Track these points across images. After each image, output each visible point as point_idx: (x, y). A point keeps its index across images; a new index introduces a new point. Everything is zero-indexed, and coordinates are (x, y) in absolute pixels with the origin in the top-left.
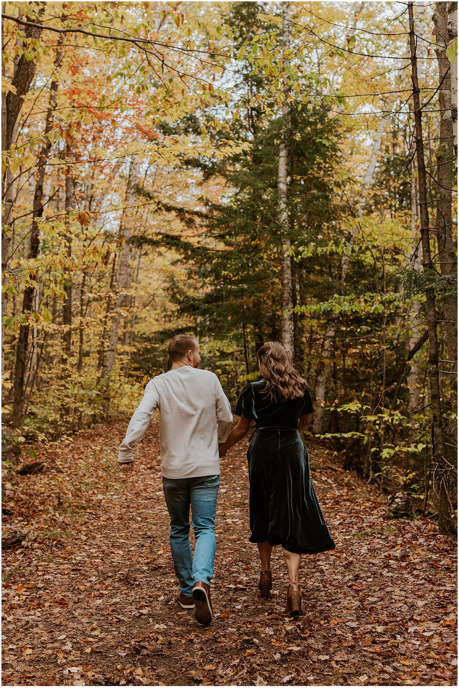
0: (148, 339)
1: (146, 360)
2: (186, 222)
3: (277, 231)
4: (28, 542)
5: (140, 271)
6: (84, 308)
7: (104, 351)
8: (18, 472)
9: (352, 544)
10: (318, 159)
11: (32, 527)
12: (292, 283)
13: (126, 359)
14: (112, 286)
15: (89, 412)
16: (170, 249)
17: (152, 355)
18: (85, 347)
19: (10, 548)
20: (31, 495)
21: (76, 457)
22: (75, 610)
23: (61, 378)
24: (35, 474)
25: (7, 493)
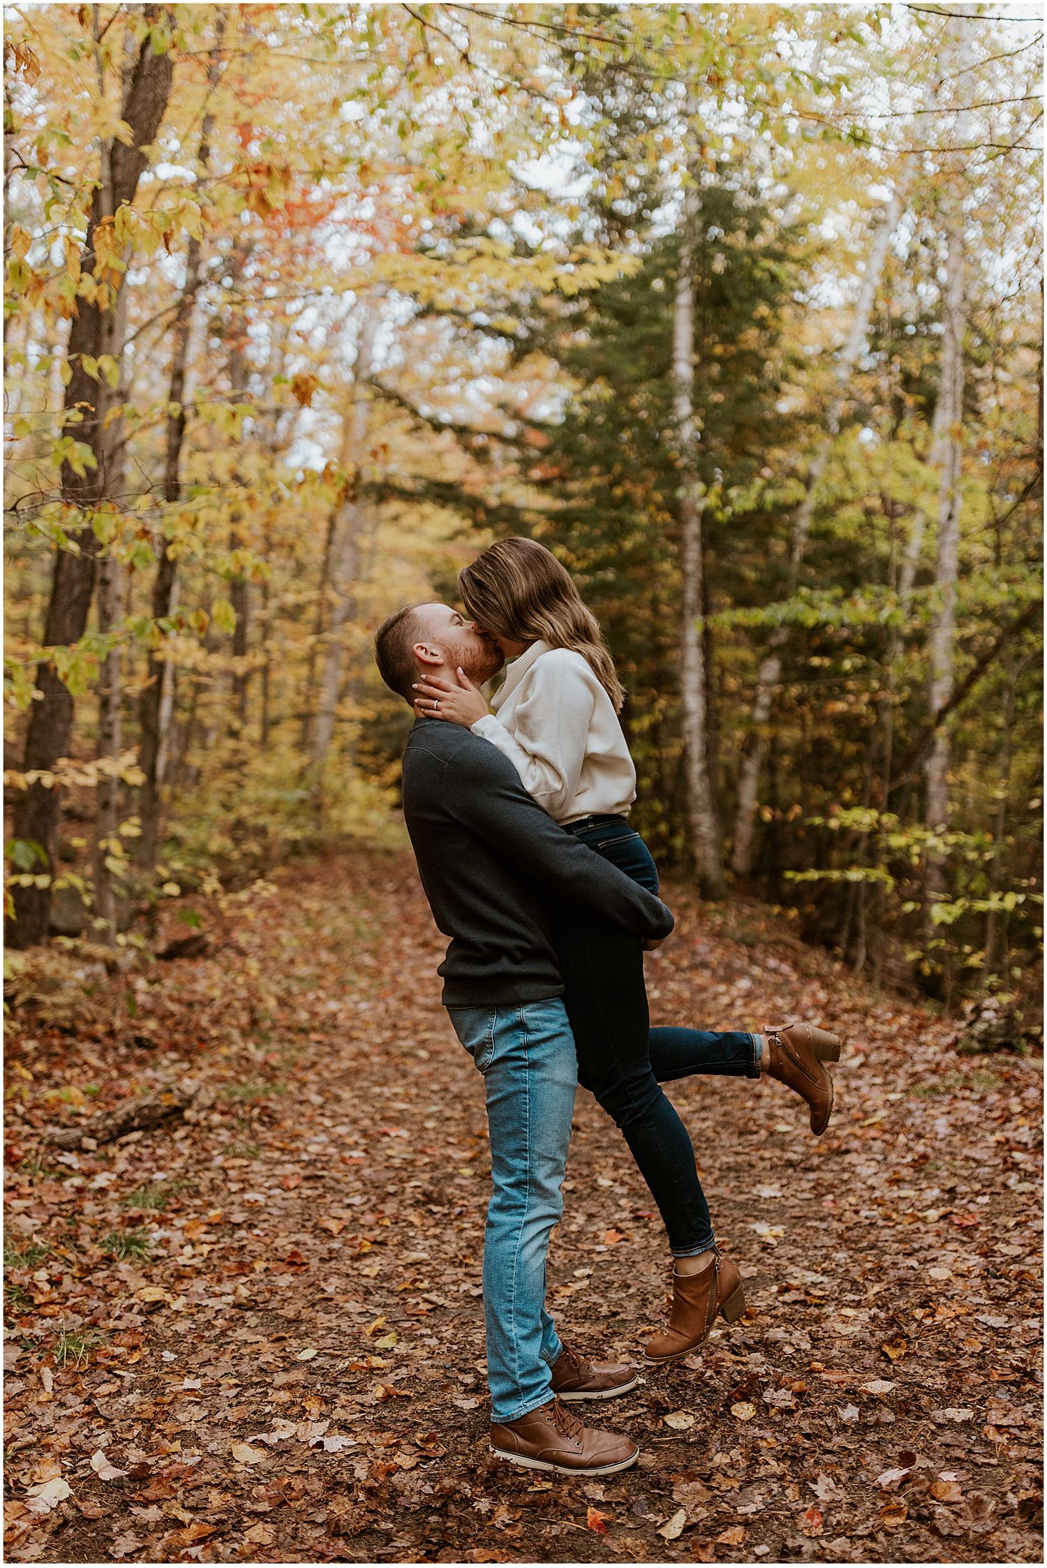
4: (198, 1112)
7: (311, 715)
8: (159, 956)
9: (910, 1112)
10: (761, 310)
11: (202, 1075)
12: (704, 572)
13: (351, 731)
15: (288, 833)
16: (443, 507)
19: (159, 1126)
20: (190, 1005)
22: (325, 1280)
23: (232, 767)
24: (192, 957)
25: (141, 998)
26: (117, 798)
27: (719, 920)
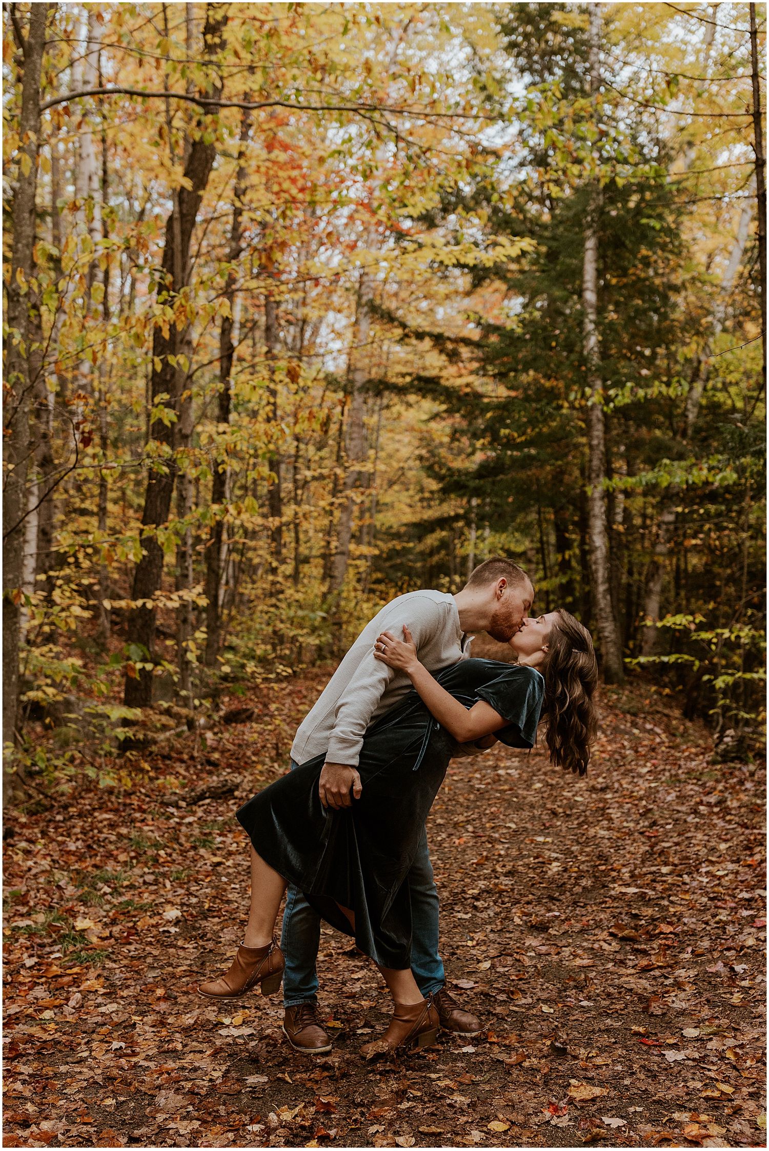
0: (397, 536)
1: (396, 568)
2: (448, 355)
3: (580, 366)
4: (242, 792)
5: (382, 432)
6: (299, 492)
7: (331, 555)
8: (221, 719)
9: (658, 792)
10: (644, 251)
11: (245, 779)
12: (605, 445)
13: (363, 565)
14: (339, 458)
15: (313, 641)
16: (424, 397)
17: (404, 560)
18: (304, 550)
19: (220, 798)
20: (240, 746)
21: (297, 701)
23: (271, 595)
24: (243, 722)
25: (209, 742)
26: (192, 617)
27: (615, 697)
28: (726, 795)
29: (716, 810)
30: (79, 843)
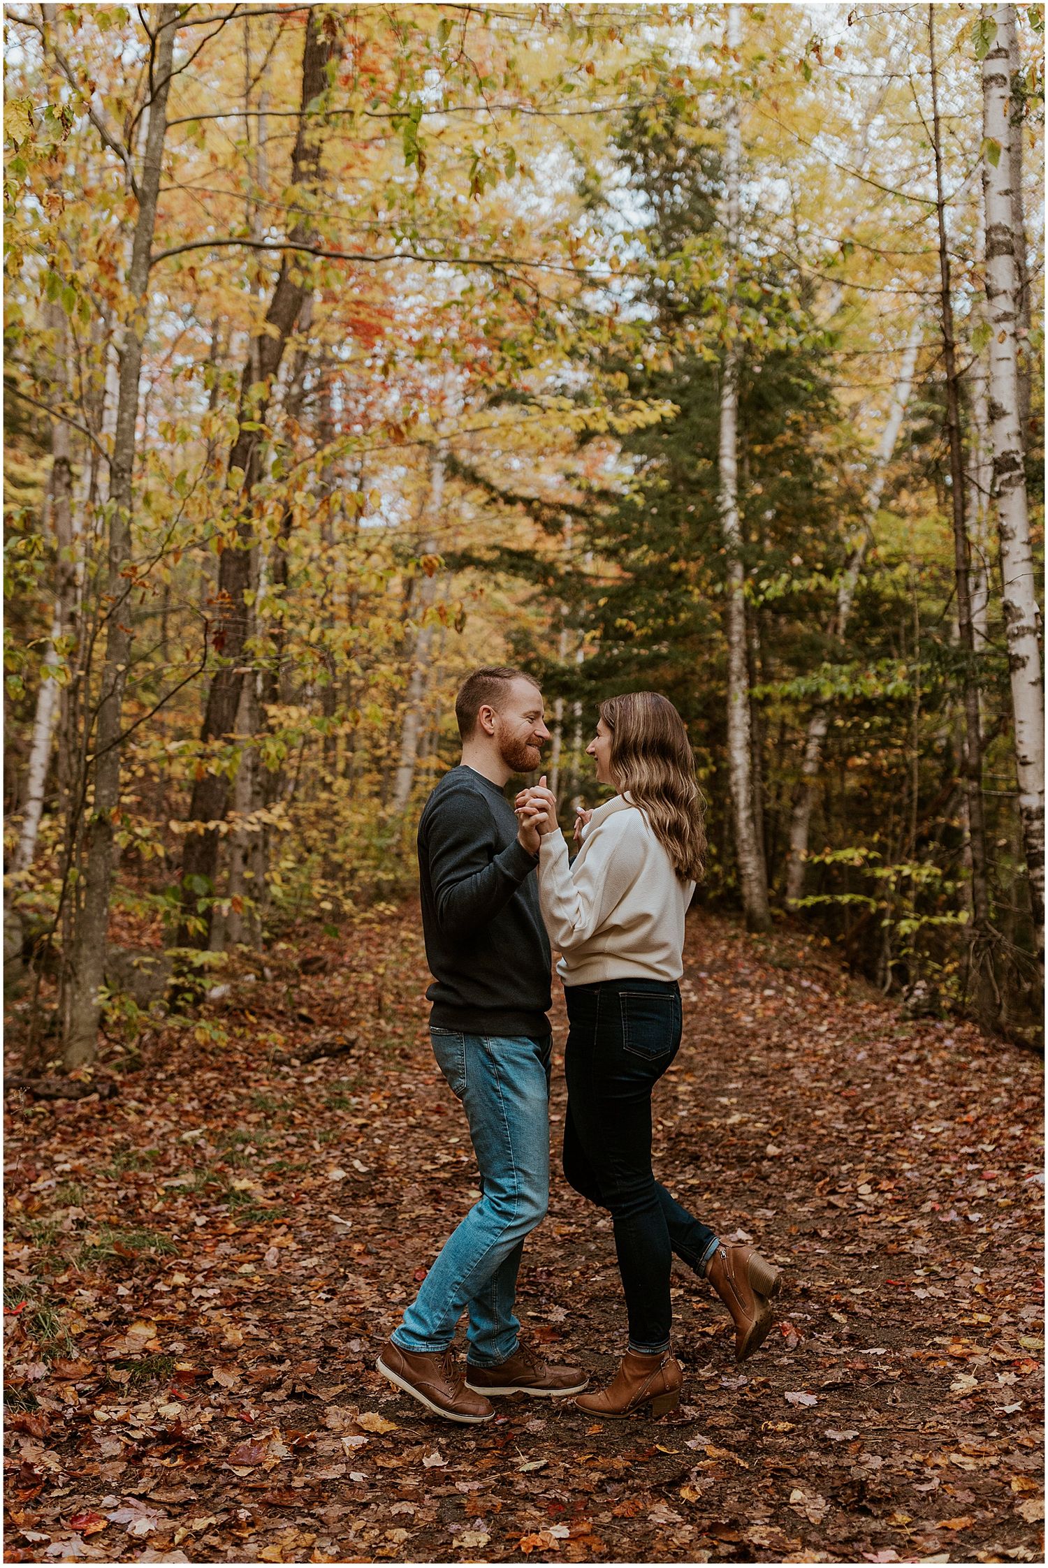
2: (545, 524)
3: (719, 547)
4: (358, 1051)
10: (793, 414)
12: (746, 640)
16: (515, 575)
19: (336, 1057)
20: (327, 1000)
27: (762, 948)
28: (925, 1052)
29: (917, 1068)
30: (195, 1103)
